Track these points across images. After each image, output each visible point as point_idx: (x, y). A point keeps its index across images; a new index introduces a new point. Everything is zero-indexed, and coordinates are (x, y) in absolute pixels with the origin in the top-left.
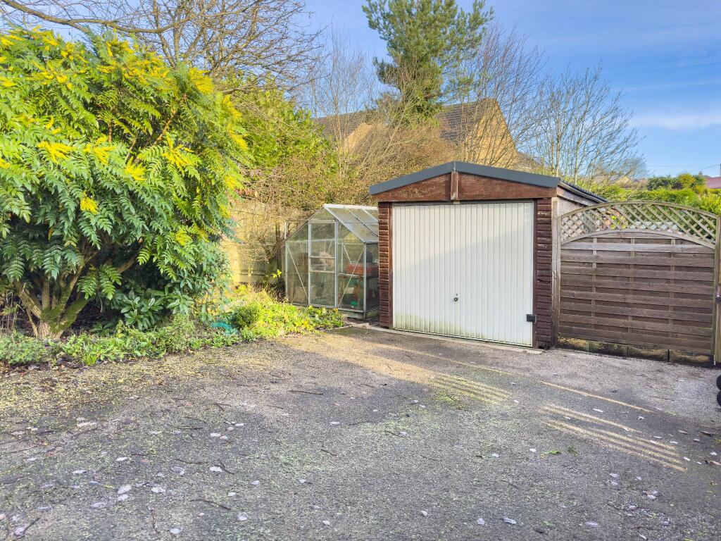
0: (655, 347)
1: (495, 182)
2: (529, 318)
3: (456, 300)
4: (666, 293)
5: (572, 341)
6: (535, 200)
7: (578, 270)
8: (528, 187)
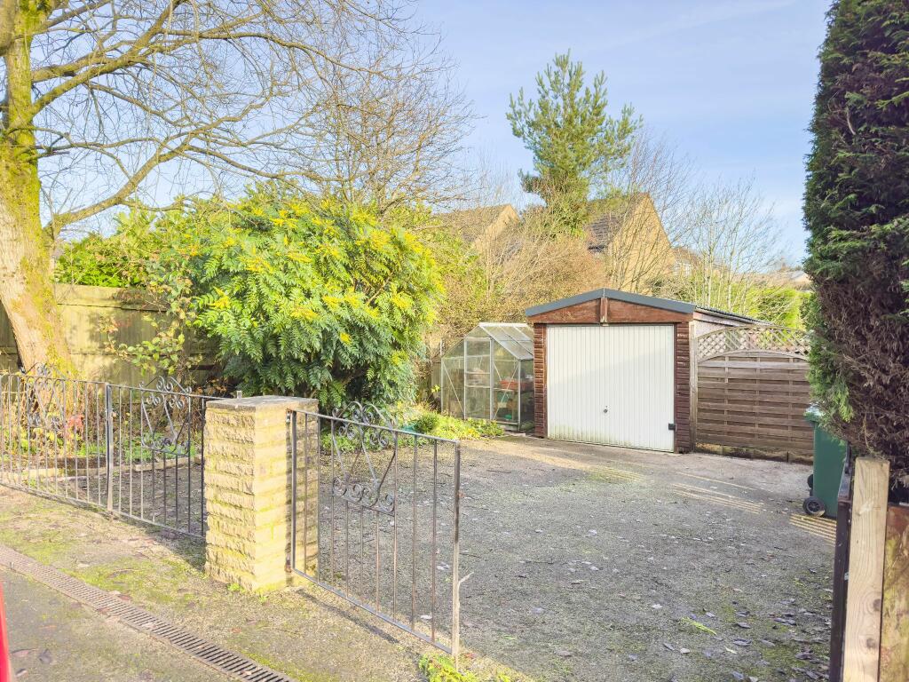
0: (777, 450)
1: (639, 307)
2: (671, 427)
3: (606, 411)
4: (785, 404)
5: (708, 446)
6: (675, 324)
7: (713, 385)
8: (669, 313)
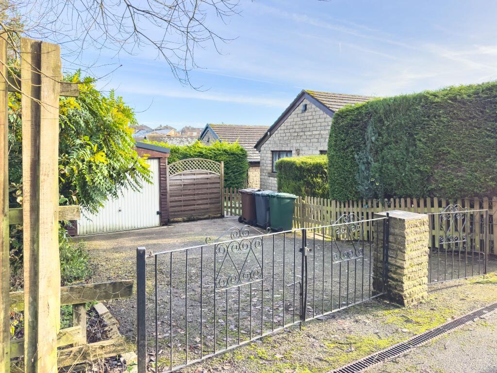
0: (204, 215)
1: (141, 149)
2: (158, 213)
3: (120, 211)
4: (207, 194)
5: (176, 219)
6: (159, 158)
7: (177, 188)
8: (157, 153)
